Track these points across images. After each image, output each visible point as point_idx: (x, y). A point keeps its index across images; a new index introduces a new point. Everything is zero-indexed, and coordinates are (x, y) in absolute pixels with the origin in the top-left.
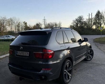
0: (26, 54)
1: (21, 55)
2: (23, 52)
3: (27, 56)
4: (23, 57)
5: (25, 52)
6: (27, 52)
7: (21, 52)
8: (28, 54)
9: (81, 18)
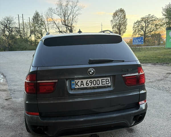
0: (103, 83)
1: (89, 86)
2: (93, 80)
3: (108, 86)
4: (96, 91)
5: (100, 79)
6: (105, 78)
7: (89, 80)
8: (108, 83)
9: (9, 21)
